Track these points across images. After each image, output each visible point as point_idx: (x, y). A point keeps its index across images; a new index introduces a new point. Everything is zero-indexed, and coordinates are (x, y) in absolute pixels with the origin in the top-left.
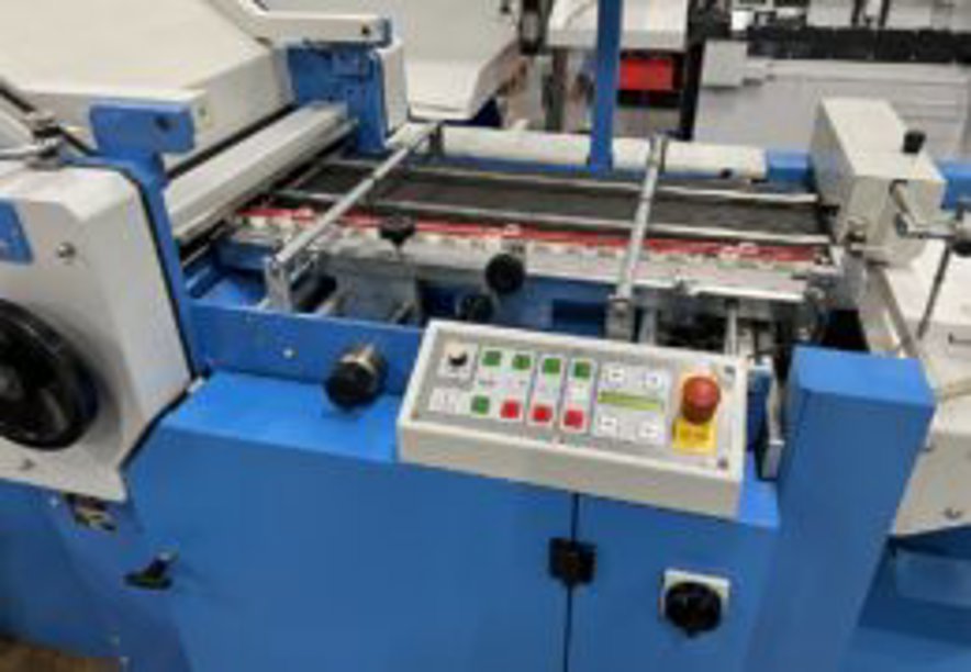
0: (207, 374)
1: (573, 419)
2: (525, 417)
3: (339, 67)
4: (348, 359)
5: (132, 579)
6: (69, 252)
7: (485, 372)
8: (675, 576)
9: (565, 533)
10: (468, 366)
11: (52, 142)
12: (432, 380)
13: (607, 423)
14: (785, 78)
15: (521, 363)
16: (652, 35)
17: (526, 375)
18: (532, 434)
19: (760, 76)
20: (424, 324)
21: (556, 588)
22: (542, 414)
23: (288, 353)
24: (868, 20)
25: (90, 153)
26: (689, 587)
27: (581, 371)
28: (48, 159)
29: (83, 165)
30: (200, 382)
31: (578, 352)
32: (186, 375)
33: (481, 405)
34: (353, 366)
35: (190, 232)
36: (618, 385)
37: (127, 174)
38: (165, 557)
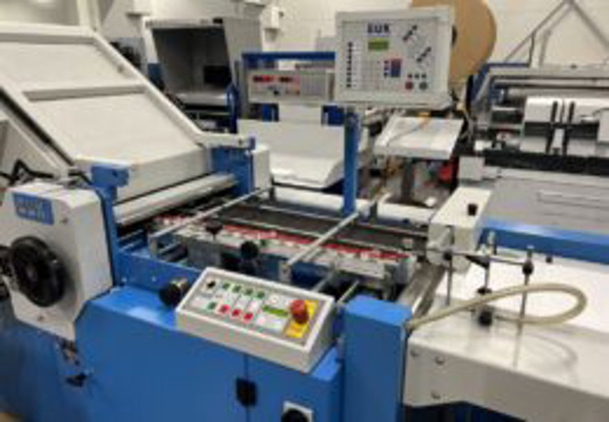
0: (122, 285)
1: (249, 316)
2: (229, 313)
3: (231, 157)
4: (174, 282)
5: (70, 381)
6: (65, 221)
7: (220, 292)
8: (289, 406)
9: (242, 376)
10: (214, 288)
11: (76, 178)
12: (198, 292)
13: (262, 320)
14: (508, 179)
15: (237, 289)
16: (436, 152)
17: (236, 295)
18: (231, 321)
19: (492, 177)
20: (203, 268)
21: (242, 409)
22: (236, 313)
23: (154, 279)
24: (556, 150)
25: (90, 183)
26: (293, 413)
27: (261, 295)
28: (72, 185)
29: (86, 188)
30: (117, 289)
31: (261, 286)
32: (110, 284)
33: (213, 306)
34: (174, 286)
35: (127, 222)
36: (274, 304)
37: (98, 192)
38: (87, 372)
